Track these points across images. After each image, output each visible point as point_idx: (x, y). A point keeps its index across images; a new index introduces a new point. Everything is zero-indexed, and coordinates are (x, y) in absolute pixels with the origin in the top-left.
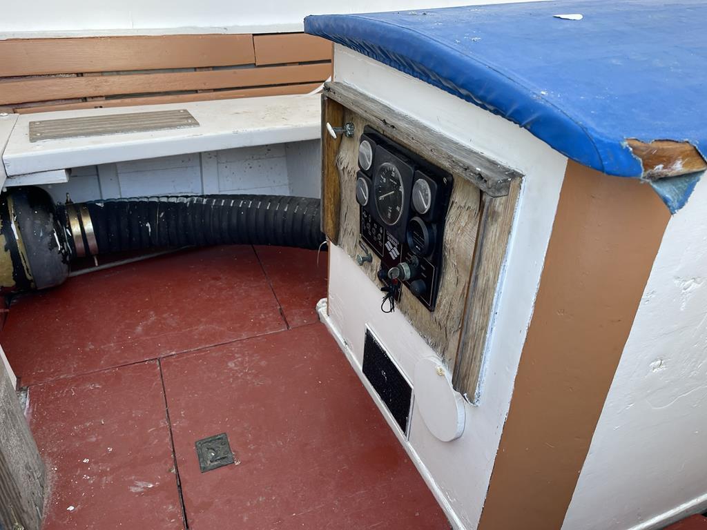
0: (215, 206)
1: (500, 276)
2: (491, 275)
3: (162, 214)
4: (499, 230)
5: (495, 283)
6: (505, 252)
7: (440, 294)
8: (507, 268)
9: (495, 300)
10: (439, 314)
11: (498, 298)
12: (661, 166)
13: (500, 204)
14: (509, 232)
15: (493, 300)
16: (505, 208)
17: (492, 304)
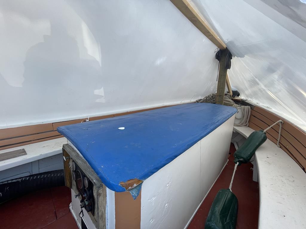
0: (32, 179)
1: (106, 209)
2: (103, 210)
3: (8, 188)
4: (102, 197)
5: (105, 211)
6: (106, 202)
7: (95, 210)
8: (108, 206)
9: (106, 216)
10: (95, 217)
11: (107, 215)
12: (130, 187)
13: (101, 191)
14: (106, 196)
15: (105, 216)
16: (103, 191)
17: (106, 218)
